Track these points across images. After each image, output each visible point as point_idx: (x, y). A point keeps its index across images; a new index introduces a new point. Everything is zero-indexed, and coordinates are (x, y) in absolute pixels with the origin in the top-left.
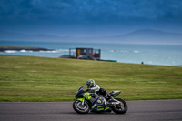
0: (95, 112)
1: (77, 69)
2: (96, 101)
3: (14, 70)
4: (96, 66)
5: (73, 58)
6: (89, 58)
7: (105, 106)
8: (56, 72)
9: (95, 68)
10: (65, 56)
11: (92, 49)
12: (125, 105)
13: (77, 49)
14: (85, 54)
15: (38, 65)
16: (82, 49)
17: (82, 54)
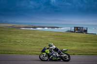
0: (51, 60)
1: (75, 38)
2: (52, 55)
3: (41, 38)
4: (85, 36)
5: (72, 32)
6: (81, 32)
7: (57, 57)
8: (64, 40)
9: (84, 38)
10: (68, 31)
11: (83, 28)
12: (69, 57)
13: (75, 27)
14: (79, 30)
15: (54, 36)
16: (77, 28)
17: (77, 30)
